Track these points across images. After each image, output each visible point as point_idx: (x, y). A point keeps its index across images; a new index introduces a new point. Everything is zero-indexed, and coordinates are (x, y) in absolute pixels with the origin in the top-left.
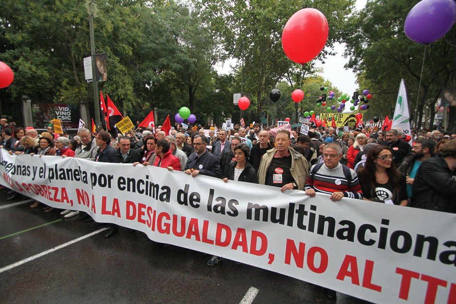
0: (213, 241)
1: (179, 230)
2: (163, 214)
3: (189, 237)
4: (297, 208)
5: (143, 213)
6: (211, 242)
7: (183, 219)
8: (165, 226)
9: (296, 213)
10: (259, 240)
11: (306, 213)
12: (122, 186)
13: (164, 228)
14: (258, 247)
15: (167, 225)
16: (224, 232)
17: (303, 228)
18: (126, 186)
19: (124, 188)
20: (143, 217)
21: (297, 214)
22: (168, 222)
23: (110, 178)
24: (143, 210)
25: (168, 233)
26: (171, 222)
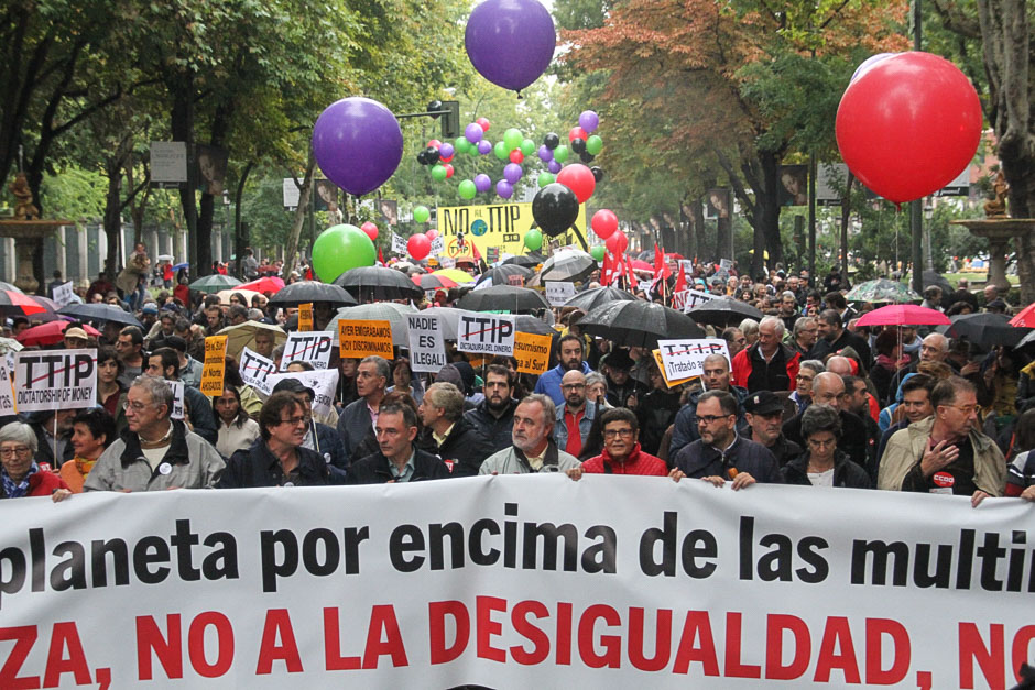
0: (759, 668)
1: (649, 651)
2: (595, 611)
3: (681, 668)
4: (979, 542)
5: (497, 628)
6: (753, 672)
7: (664, 617)
8: (602, 644)
9: (979, 555)
10: (887, 641)
11: (1002, 553)
12: (408, 556)
13: (600, 651)
14: (887, 662)
15: (612, 643)
16: (788, 637)
17: (997, 586)
18: (426, 553)
19: (418, 562)
20: (495, 642)
21: (982, 558)
22: (613, 631)
23: (355, 537)
24: (495, 616)
25: (615, 664)
26: (622, 631)
